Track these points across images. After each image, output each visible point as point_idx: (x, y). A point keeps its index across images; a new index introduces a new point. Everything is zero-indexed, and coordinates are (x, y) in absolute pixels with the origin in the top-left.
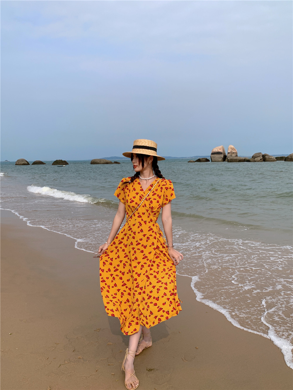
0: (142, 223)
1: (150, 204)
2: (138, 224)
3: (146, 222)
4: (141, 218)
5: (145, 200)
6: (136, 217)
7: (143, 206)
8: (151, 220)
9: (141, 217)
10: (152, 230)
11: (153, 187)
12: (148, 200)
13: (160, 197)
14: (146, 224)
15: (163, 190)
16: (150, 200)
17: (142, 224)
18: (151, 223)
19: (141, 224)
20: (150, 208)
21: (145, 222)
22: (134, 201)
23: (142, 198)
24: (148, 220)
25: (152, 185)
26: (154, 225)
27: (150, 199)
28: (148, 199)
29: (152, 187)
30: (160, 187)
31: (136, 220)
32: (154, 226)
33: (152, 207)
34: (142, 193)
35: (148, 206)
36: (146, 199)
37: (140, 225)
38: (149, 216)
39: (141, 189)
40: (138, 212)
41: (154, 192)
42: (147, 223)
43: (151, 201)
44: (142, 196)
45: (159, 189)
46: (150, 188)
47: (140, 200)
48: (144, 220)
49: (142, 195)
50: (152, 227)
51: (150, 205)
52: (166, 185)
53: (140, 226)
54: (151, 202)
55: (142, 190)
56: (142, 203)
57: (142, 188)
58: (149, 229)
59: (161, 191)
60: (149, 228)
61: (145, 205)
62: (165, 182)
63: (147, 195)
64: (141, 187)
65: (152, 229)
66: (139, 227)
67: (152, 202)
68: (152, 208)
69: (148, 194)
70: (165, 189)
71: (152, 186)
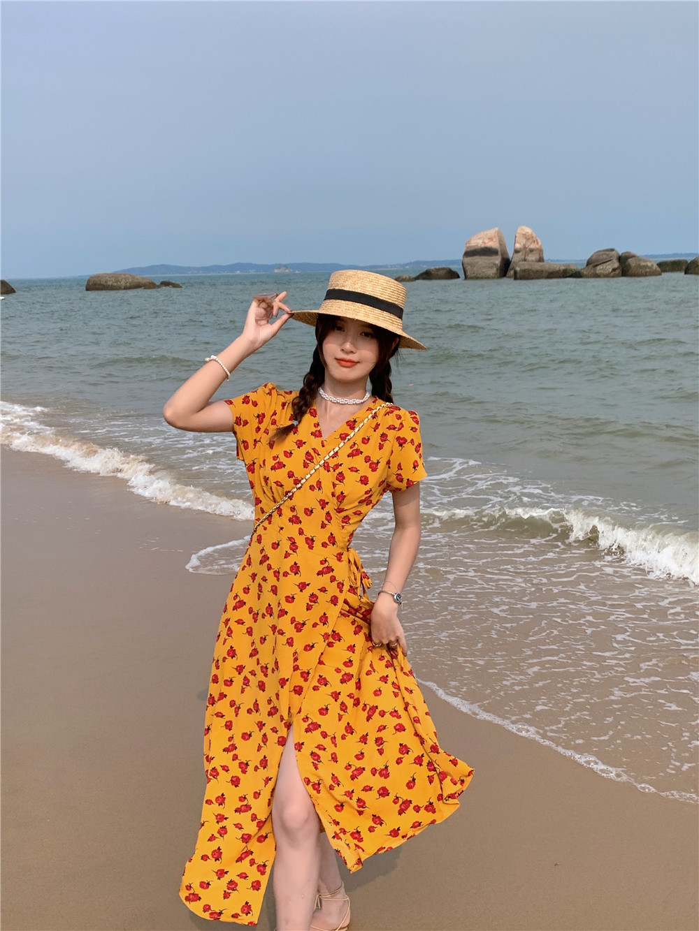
0: (300, 541)
1: (337, 482)
2: (286, 546)
3: (312, 540)
4: (297, 526)
5: (322, 469)
6: (284, 521)
7: (312, 488)
8: (332, 539)
9: (300, 522)
10: (331, 574)
11: (356, 430)
12: (331, 469)
13: (374, 467)
14: (311, 547)
15: (387, 445)
16: (337, 471)
17: (297, 548)
18: (331, 551)
19: (294, 546)
20: (333, 495)
21: (310, 542)
22: (284, 466)
23: (311, 460)
24: (322, 536)
25: (355, 421)
26: (339, 557)
27: (338, 466)
28: (331, 465)
29: (352, 428)
30: (380, 431)
31: (282, 528)
32: (339, 560)
33: (342, 493)
34: (315, 443)
35: (327, 489)
36: (326, 467)
37: (291, 549)
38: (326, 522)
39: (314, 429)
40: (291, 503)
41: (355, 444)
42: (317, 544)
43: (341, 474)
44: (315, 452)
45: (375, 438)
46: (347, 429)
47: (306, 466)
48: (308, 534)
49: (314, 449)
50: (333, 562)
51: (334, 485)
52: (399, 429)
53: (291, 552)
54: (341, 477)
55: (317, 434)
56: (310, 476)
57: (318, 429)
58: (320, 567)
59: (381, 447)
60: (322, 562)
61: (319, 483)
62: (399, 417)
63: (332, 453)
64: (317, 425)
65: (330, 569)
66: (289, 555)
67: (344, 478)
68: (341, 497)
69: (335, 450)
70: (397, 444)
71: (352, 425)
